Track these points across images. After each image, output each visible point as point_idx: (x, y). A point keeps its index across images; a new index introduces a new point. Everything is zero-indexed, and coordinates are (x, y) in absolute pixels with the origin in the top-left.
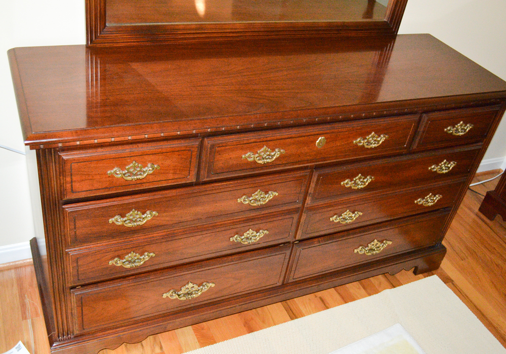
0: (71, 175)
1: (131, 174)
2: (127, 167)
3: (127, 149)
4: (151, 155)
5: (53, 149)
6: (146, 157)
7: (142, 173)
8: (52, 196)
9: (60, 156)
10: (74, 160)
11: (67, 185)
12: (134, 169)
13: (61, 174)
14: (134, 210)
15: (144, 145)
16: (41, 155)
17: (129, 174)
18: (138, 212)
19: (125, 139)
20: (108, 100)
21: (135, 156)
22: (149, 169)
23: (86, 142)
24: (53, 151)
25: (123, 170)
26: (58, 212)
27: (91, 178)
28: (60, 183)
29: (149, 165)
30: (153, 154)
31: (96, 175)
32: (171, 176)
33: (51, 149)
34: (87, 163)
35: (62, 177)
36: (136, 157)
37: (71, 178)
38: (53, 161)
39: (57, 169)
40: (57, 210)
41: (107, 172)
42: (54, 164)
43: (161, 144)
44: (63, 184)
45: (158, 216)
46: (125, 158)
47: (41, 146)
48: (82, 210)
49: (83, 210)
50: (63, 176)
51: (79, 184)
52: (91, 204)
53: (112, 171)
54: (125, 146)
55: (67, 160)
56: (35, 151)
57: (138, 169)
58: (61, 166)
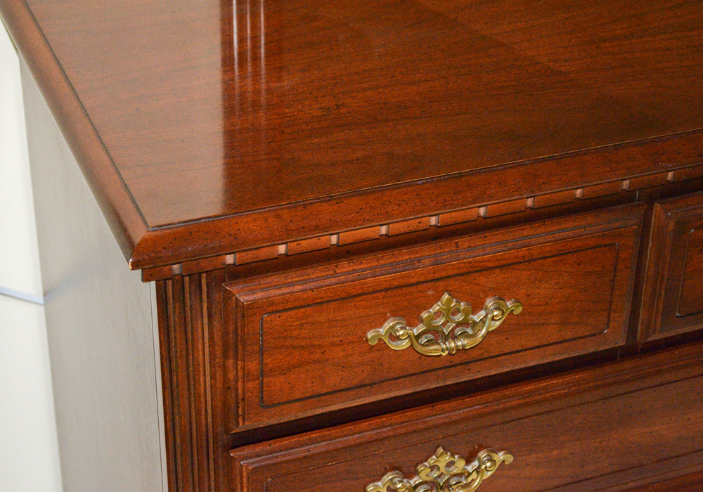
0: (261, 352)
1: (437, 335)
2: (425, 315)
3: (425, 259)
4: (497, 271)
5: (204, 275)
6: (482, 279)
7: (470, 331)
8: (198, 424)
9: (228, 296)
10: (272, 304)
11: (250, 385)
12: (448, 316)
13: (231, 353)
14: (441, 450)
15: (477, 240)
16: (170, 295)
17: (430, 336)
18: (452, 455)
19: (421, 227)
20: (343, 110)
21: (448, 277)
22: (490, 317)
23: (307, 244)
24: (204, 281)
25: (412, 325)
26: (212, 473)
27: (317, 356)
28: (225, 380)
29: (490, 303)
30: (501, 267)
31: (333, 345)
32: (552, 334)
33: (200, 274)
34: (308, 309)
35: (231, 361)
36: (451, 281)
37: (261, 362)
38: (205, 312)
39: (217, 336)
40: (212, 466)
41: (365, 333)
42: (206, 321)
43: (526, 233)
44: (237, 381)
45: (511, 466)
46: (420, 287)
47: (175, 267)
48: (288, 462)
49: (293, 461)
50: (236, 358)
51: (281, 379)
52: (313, 441)
53: (382, 331)
54: (418, 248)
55: (252, 305)
56: (153, 284)
57: (459, 318)
58: (231, 328)
